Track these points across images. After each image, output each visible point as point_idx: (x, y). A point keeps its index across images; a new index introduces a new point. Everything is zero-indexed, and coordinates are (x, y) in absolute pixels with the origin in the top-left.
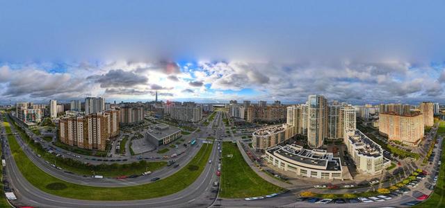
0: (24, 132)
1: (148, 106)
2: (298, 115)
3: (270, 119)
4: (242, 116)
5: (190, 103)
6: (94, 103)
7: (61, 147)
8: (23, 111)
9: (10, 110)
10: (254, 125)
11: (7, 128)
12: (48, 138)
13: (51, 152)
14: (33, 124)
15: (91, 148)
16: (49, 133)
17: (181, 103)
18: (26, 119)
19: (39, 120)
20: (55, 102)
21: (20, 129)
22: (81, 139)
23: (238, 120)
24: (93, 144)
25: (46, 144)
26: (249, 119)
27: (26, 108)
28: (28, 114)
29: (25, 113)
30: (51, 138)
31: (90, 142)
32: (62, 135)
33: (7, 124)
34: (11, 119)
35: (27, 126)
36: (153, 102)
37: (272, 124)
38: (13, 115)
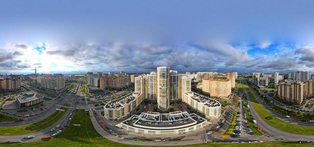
0: (258, 91)
1: (27, 77)
2: (145, 83)
3: (118, 86)
4: (96, 84)
5: (59, 74)
6: (302, 75)
7: (278, 100)
8: (257, 78)
9: (248, 77)
10: (106, 92)
11: (247, 89)
12: (271, 95)
13: (271, 102)
14: (263, 87)
15: (293, 102)
16: (272, 93)
17: (51, 75)
18: (258, 83)
19: (267, 84)
20: (278, 74)
21: (255, 89)
22: (288, 96)
23: (93, 88)
24: (294, 100)
25: (269, 98)
26: (102, 87)
27: (259, 76)
28: (260, 81)
29: (258, 80)
30: (273, 95)
31: (293, 98)
32: (279, 93)
33: (247, 86)
34: (249, 83)
35: (259, 88)
36: (32, 75)
37: (120, 90)
38: (250, 80)
